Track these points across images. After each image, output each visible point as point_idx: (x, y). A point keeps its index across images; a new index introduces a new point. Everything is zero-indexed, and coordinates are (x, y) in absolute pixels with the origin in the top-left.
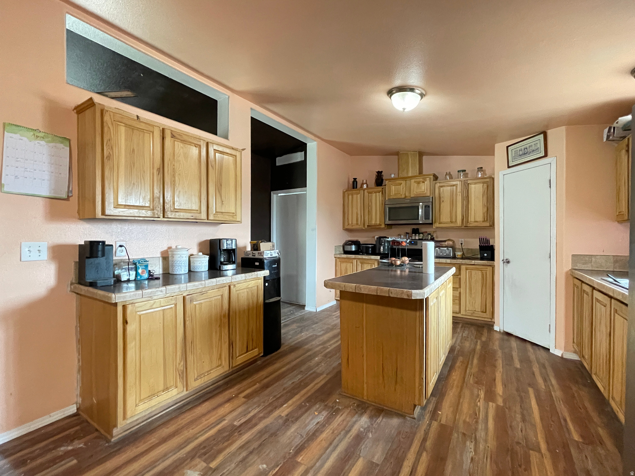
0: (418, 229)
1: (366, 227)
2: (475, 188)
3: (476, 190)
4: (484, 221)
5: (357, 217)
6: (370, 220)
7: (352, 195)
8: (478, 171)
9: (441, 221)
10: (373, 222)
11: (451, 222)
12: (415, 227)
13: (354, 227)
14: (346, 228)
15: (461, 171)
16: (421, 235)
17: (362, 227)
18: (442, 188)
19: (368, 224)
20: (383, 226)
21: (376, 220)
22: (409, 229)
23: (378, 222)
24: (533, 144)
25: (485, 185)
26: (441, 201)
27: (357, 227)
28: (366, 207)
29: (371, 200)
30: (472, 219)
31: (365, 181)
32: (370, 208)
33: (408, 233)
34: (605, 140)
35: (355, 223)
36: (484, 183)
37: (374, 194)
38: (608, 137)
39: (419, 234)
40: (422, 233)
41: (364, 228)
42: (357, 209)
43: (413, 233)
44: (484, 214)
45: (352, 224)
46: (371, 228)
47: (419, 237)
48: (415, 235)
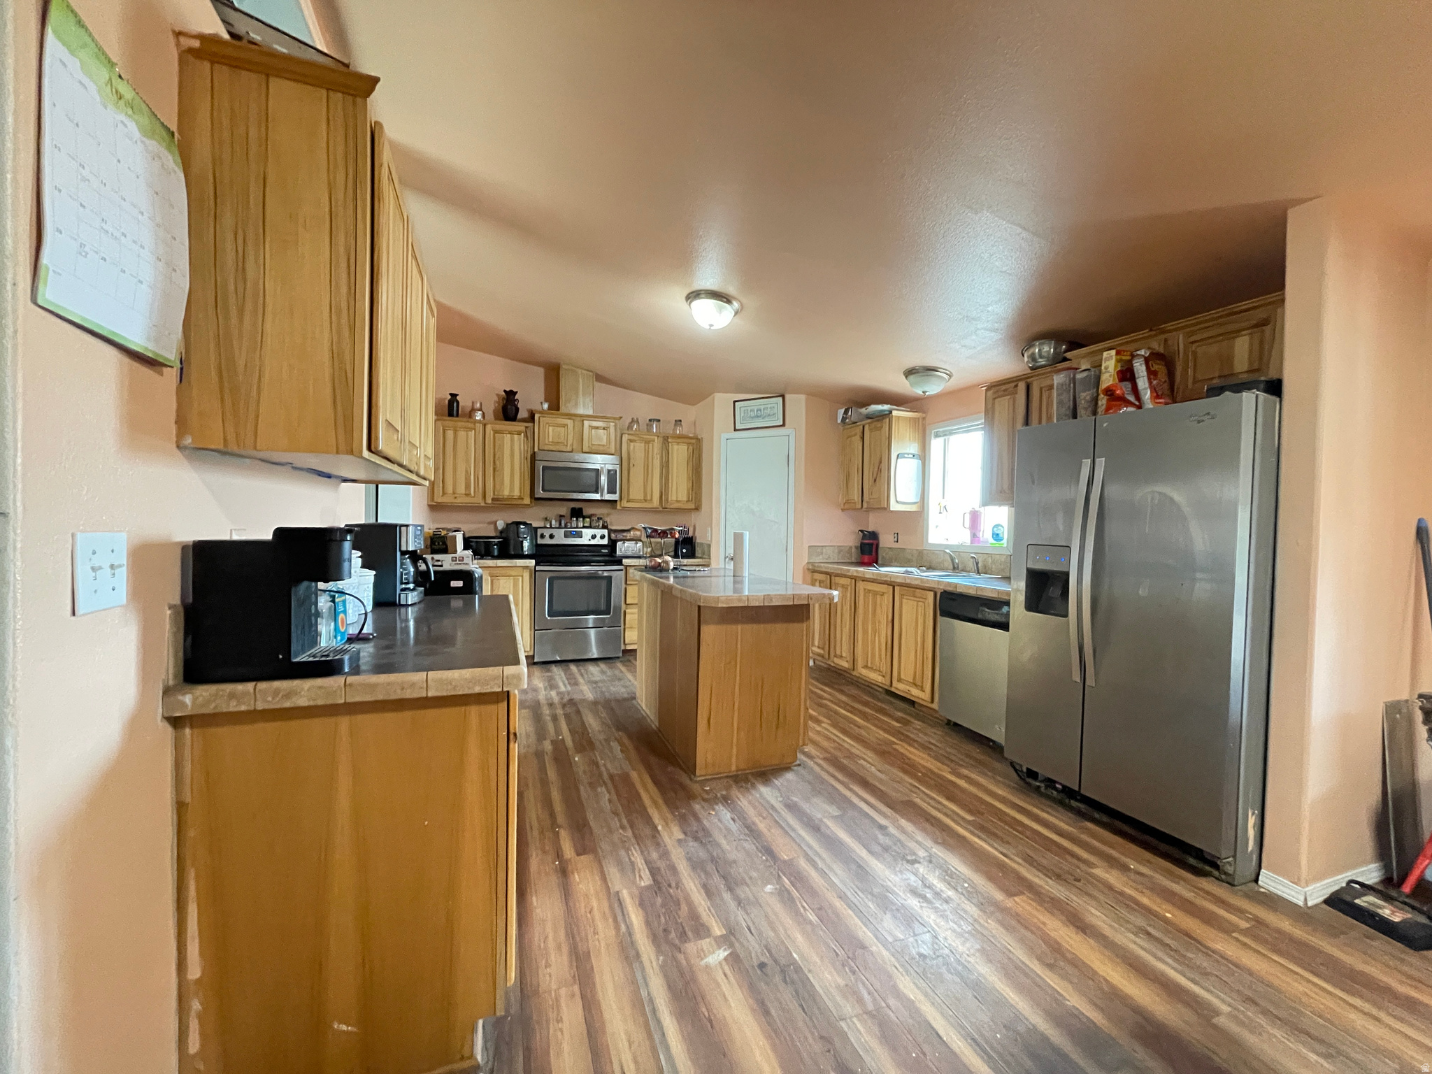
0: (581, 510)
1: (489, 501)
2: (678, 450)
3: (679, 453)
4: (688, 501)
5: (466, 479)
6: (498, 487)
7: (456, 431)
8: (675, 425)
9: (631, 497)
10: (506, 493)
11: (646, 501)
12: (577, 505)
13: (459, 500)
14: (440, 500)
15: (654, 420)
16: (588, 520)
17: (478, 500)
18: (632, 444)
19: (494, 494)
20: (527, 501)
21: (512, 489)
22: (564, 509)
23: (516, 493)
24: (769, 406)
25: (691, 448)
26: (631, 465)
27: (468, 500)
28: (489, 461)
29: (502, 447)
30: (673, 497)
31: (478, 405)
32: (497, 463)
33: (564, 516)
34: (839, 421)
35: (463, 492)
36: (688, 444)
37: (509, 435)
38: (844, 419)
39: (584, 517)
40: (589, 517)
41: (483, 504)
42: (468, 461)
43: (572, 516)
44: (688, 490)
45: (454, 493)
46: (500, 504)
47: (584, 523)
48: (577, 520)
